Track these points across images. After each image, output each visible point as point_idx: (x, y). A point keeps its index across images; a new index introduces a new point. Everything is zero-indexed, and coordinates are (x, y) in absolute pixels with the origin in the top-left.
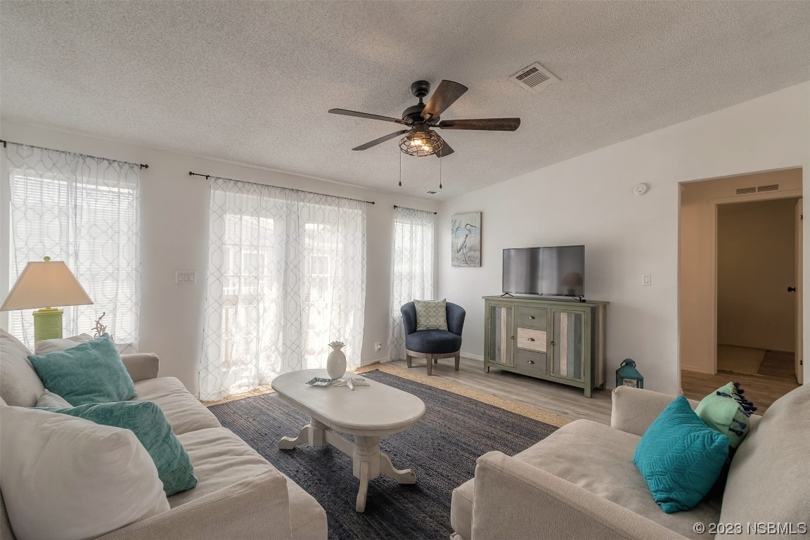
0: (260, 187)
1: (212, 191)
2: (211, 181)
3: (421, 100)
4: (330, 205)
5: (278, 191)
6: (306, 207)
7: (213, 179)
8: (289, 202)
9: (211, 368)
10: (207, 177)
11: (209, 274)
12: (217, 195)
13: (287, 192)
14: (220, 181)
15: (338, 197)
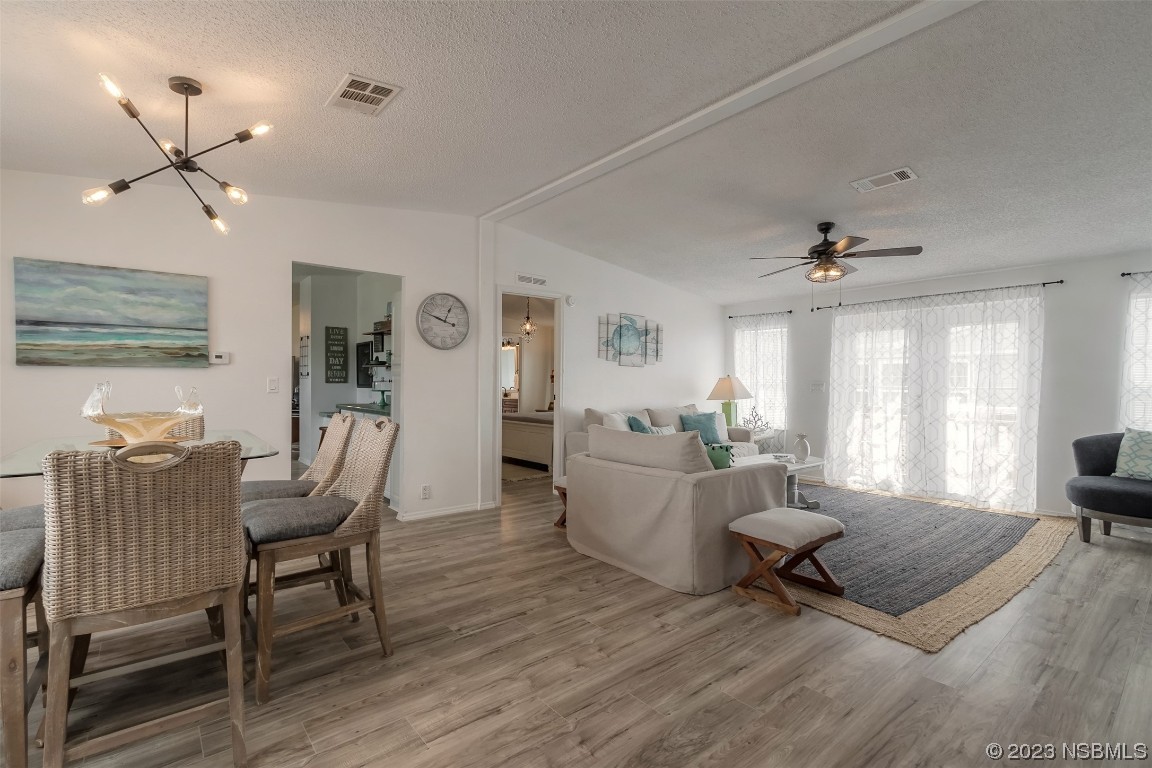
2: (833, 310)
3: (825, 236)
4: (971, 302)
15: (984, 290)
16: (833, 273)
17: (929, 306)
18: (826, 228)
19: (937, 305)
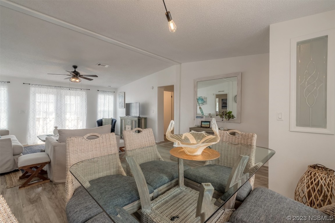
0: (47, 86)
1: (31, 88)
2: (30, 85)
3: (75, 69)
4: (73, 91)
5: (53, 87)
6: (63, 91)
7: (31, 85)
8: (58, 90)
9: (31, 136)
10: (29, 84)
11: (30, 111)
12: (32, 89)
13: (57, 87)
14: (34, 85)
15: (76, 88)
16: (77, 80)
17: (63, 90)
18: (75, 67)
19: (65, 90)
